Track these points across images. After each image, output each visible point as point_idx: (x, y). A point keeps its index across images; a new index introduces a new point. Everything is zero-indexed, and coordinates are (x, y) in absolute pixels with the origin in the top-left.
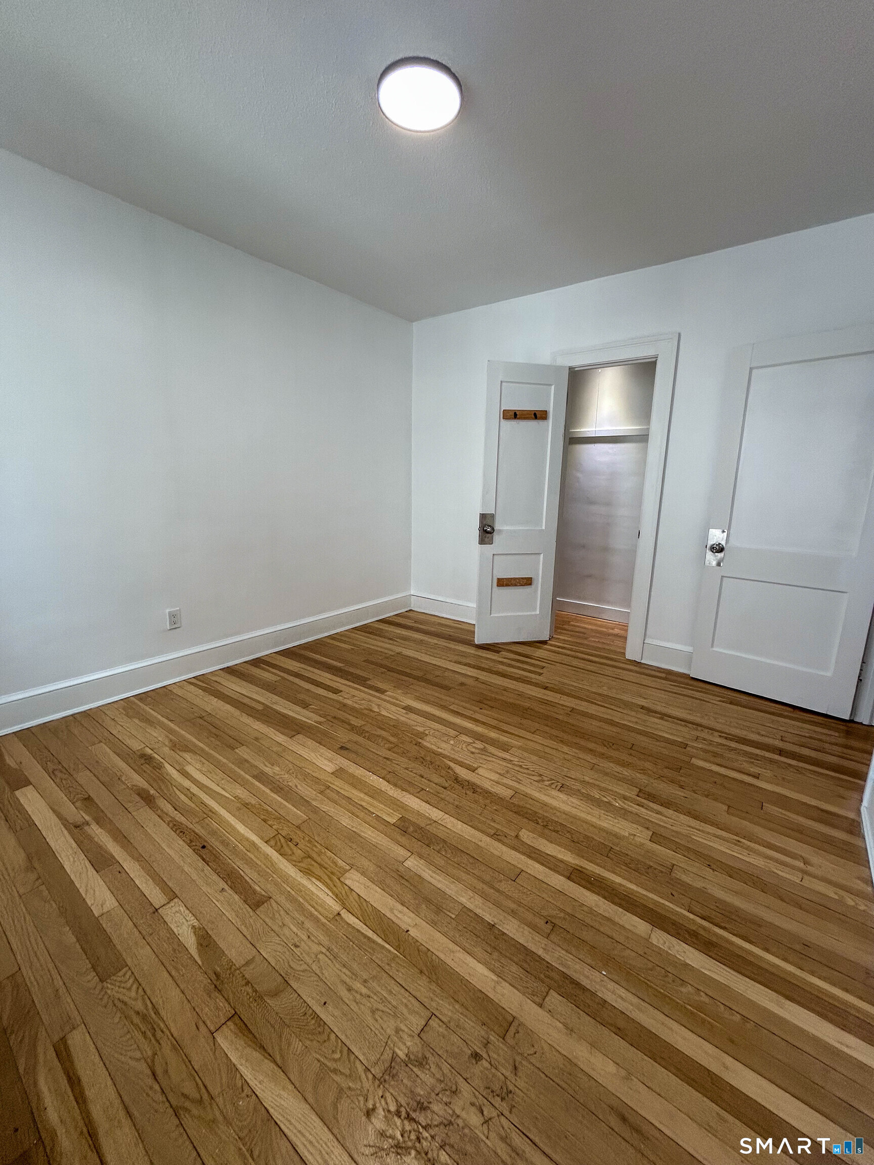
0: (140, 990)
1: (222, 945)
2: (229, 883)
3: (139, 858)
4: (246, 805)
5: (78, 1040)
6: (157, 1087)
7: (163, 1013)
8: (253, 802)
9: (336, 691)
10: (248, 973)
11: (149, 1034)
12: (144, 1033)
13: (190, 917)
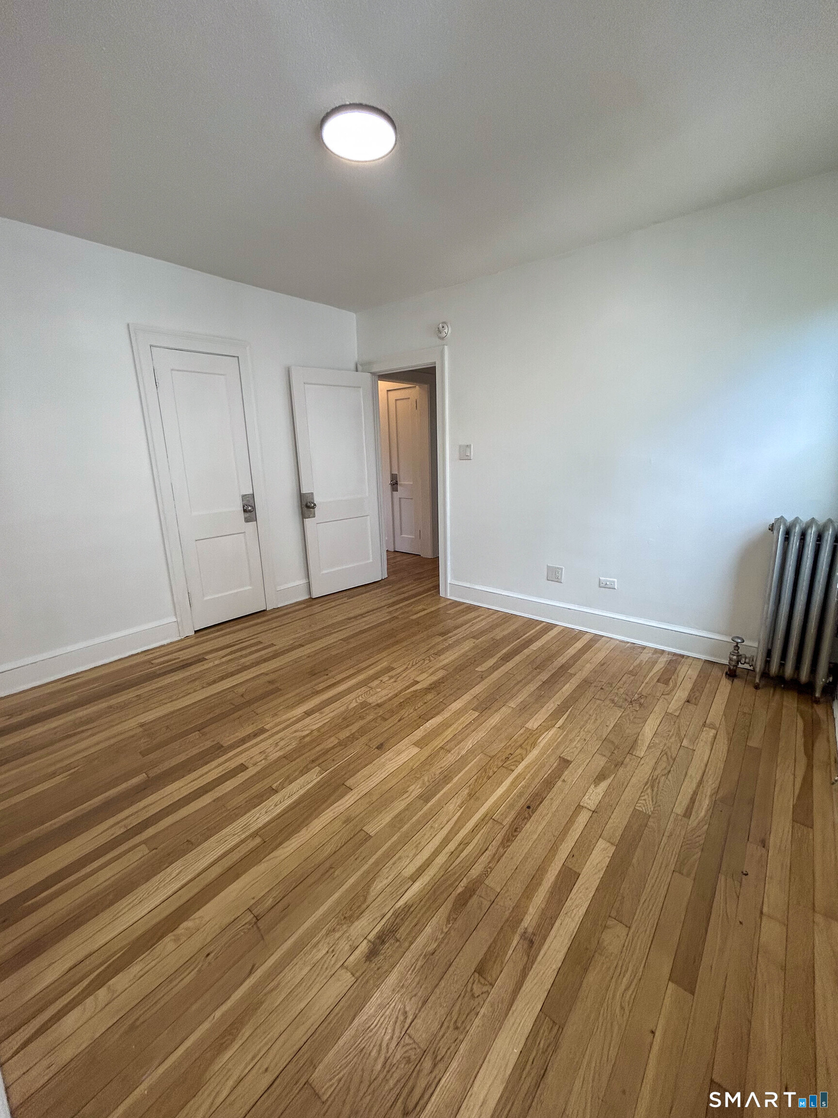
0: (643, 794)
1: (599, 769)
2: (557, 780)
3: (554, 849)
4: (470, 796)
5: (679, 810)
6: (672, 769)
7: (646, 780)
8: (467, 791)
9: (243, 768)
10: (608, 754)
11: (657, 781)
12: (659, 783)
13: (590, 790)
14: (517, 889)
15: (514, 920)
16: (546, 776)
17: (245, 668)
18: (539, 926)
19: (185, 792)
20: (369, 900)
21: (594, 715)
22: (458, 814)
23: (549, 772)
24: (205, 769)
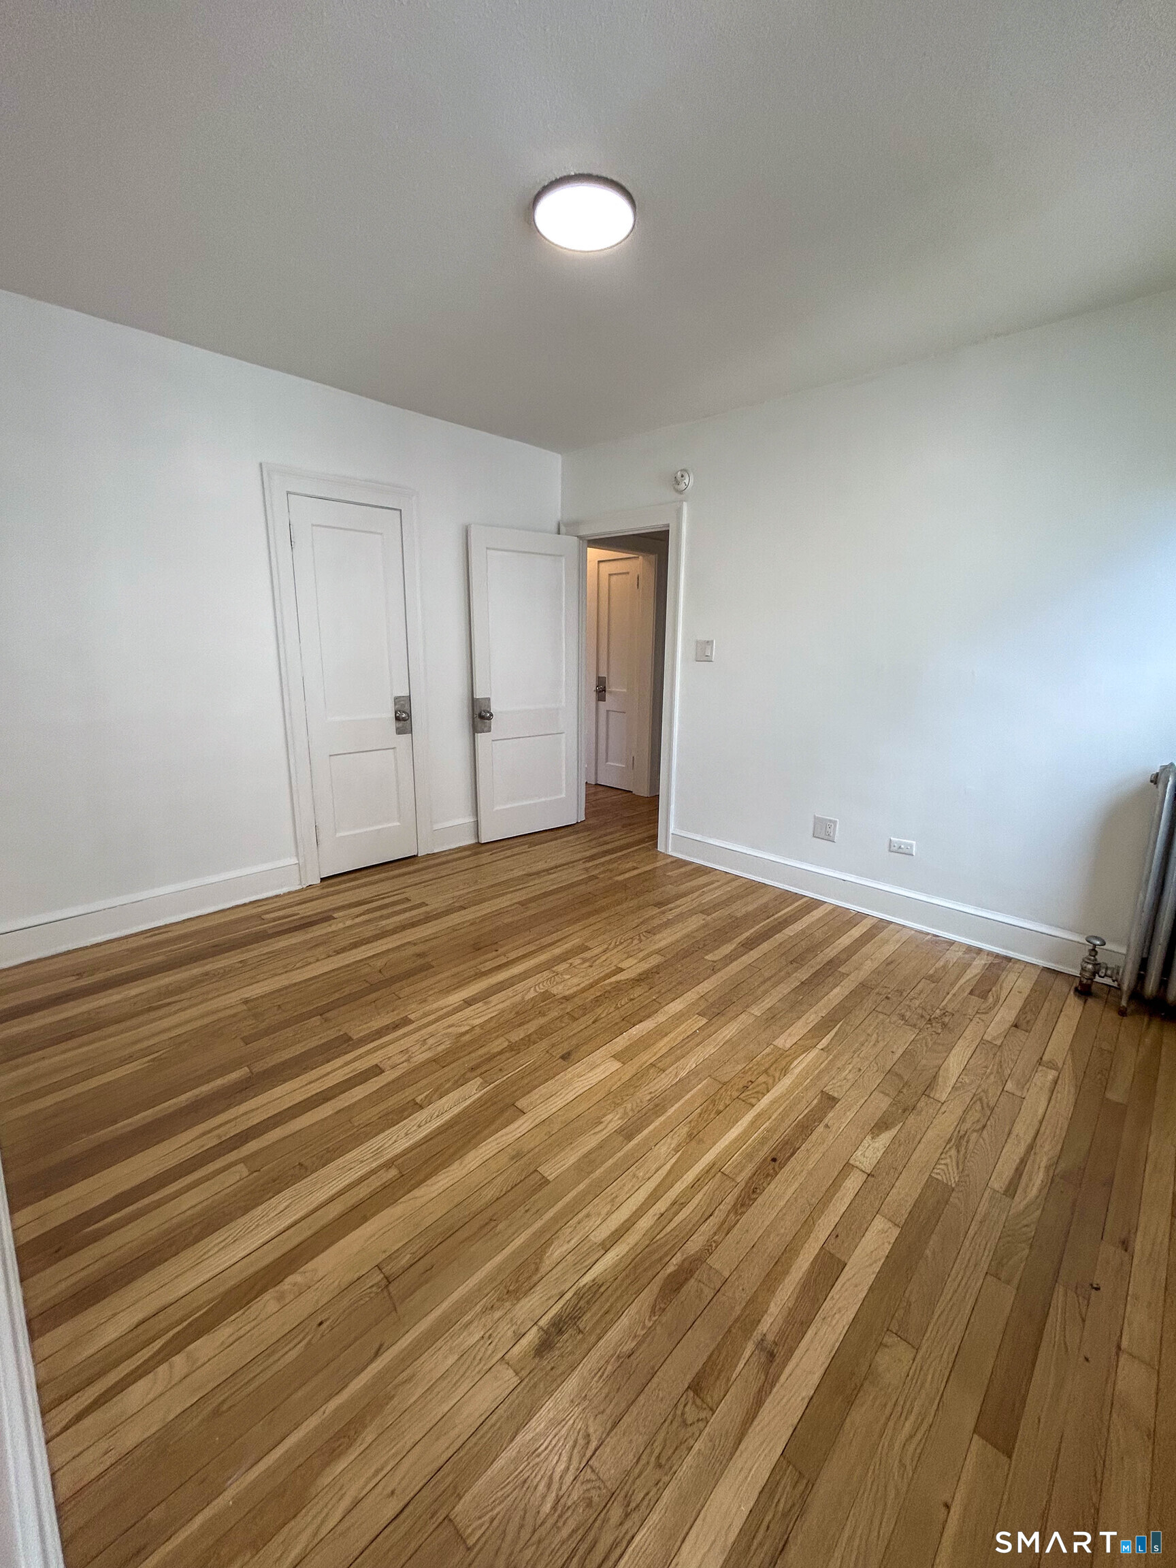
0: (943, 1156)
1: (879, 1114)
2: (816, 1124)
3: (808, 1225)
4: (691, 1136)
5: (998, 1184)
6: (989, 1123)
7: (948, 1136)
8: (686, 1129)
9: (377, 1070)
10: (893, 1093)
11: (966, 1139)
12: (968, 1142)
13: (865, 1143)
14: (753, 1275)
15: (749, 1320)
16: (800, 1117)
17: (383, 934)
18: (782, 1333)
19: (299, 1097)
20: (543, 1271)
21: (875, 1035)
22: (673, 1160)
23: (806, 1112)
24: (328, 1067)
